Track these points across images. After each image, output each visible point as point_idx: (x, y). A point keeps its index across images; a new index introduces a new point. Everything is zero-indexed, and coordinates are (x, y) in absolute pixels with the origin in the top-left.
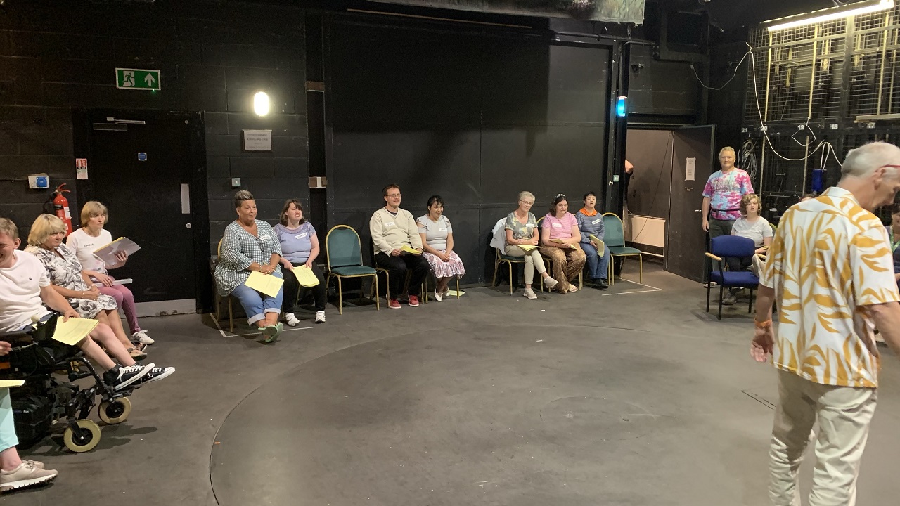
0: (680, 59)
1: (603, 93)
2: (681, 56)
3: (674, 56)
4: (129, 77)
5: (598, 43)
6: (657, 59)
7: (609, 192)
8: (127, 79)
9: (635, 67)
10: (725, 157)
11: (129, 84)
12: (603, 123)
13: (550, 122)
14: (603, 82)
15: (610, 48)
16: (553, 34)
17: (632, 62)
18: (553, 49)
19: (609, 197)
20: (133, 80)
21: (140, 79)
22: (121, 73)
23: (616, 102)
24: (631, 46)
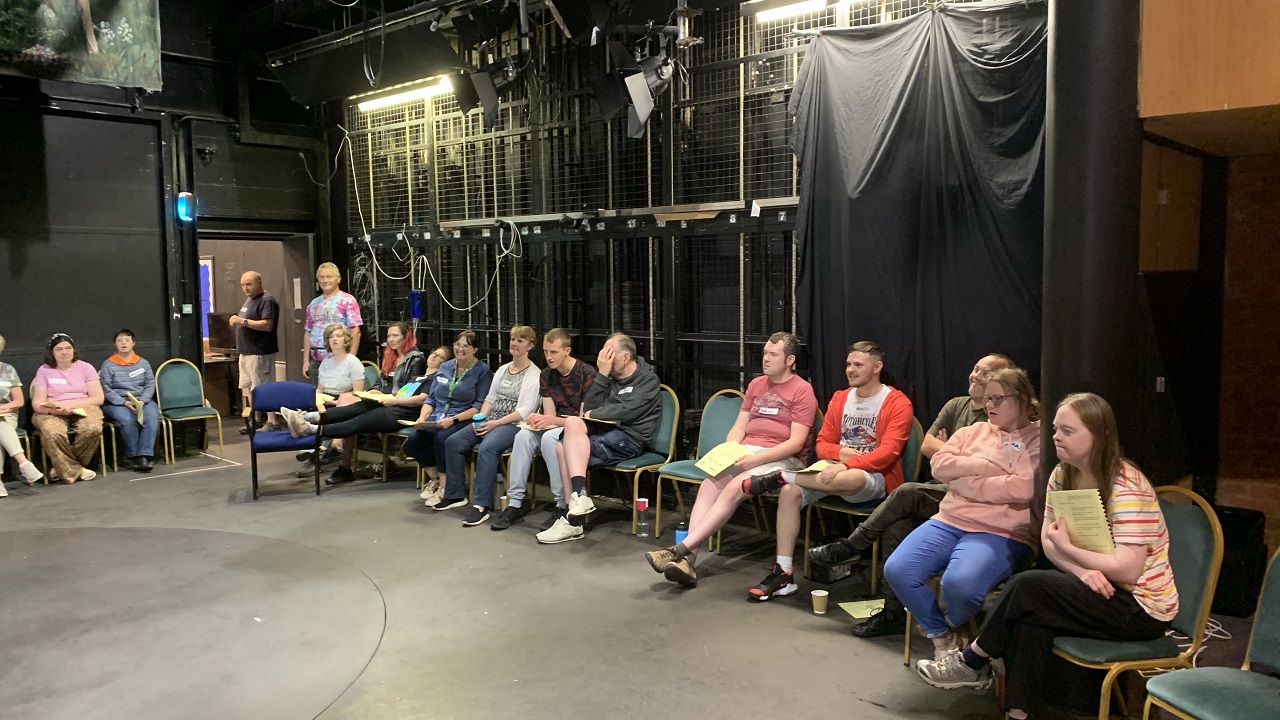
0: (276, 144)
1: (153, 189)
2: (279, 140)
3: (265, 138)
5: (133, 115)
6: (238, 141)
7: (175, 331)
9: (201, 152)
10: (323, 277)
12: (157, 230)
13: (53, 227)
14: (151, 171)
15: (157, 123)
16: (47, 99)
17: (196, 145)
18: (49, 121)
19: (176, 336)
23: (175, 200)
24: (194, 123)
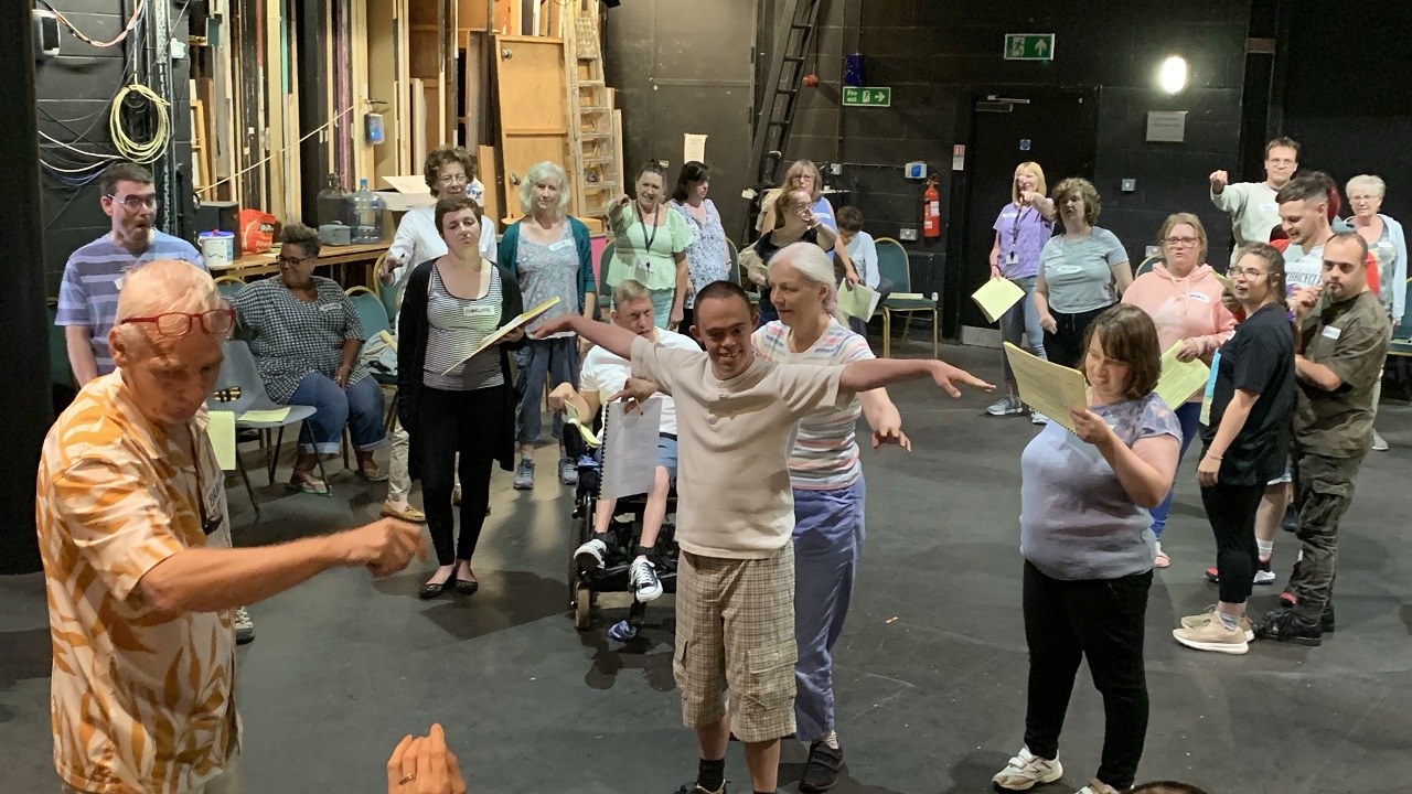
4: (1019, 44)
8: (1015, 48)
11: (1017, 53)
20: (1022, 48)
21: (1030, 48)
22: (1011, 39)
